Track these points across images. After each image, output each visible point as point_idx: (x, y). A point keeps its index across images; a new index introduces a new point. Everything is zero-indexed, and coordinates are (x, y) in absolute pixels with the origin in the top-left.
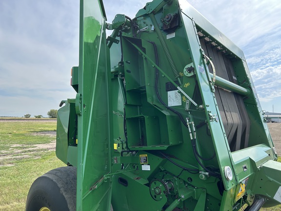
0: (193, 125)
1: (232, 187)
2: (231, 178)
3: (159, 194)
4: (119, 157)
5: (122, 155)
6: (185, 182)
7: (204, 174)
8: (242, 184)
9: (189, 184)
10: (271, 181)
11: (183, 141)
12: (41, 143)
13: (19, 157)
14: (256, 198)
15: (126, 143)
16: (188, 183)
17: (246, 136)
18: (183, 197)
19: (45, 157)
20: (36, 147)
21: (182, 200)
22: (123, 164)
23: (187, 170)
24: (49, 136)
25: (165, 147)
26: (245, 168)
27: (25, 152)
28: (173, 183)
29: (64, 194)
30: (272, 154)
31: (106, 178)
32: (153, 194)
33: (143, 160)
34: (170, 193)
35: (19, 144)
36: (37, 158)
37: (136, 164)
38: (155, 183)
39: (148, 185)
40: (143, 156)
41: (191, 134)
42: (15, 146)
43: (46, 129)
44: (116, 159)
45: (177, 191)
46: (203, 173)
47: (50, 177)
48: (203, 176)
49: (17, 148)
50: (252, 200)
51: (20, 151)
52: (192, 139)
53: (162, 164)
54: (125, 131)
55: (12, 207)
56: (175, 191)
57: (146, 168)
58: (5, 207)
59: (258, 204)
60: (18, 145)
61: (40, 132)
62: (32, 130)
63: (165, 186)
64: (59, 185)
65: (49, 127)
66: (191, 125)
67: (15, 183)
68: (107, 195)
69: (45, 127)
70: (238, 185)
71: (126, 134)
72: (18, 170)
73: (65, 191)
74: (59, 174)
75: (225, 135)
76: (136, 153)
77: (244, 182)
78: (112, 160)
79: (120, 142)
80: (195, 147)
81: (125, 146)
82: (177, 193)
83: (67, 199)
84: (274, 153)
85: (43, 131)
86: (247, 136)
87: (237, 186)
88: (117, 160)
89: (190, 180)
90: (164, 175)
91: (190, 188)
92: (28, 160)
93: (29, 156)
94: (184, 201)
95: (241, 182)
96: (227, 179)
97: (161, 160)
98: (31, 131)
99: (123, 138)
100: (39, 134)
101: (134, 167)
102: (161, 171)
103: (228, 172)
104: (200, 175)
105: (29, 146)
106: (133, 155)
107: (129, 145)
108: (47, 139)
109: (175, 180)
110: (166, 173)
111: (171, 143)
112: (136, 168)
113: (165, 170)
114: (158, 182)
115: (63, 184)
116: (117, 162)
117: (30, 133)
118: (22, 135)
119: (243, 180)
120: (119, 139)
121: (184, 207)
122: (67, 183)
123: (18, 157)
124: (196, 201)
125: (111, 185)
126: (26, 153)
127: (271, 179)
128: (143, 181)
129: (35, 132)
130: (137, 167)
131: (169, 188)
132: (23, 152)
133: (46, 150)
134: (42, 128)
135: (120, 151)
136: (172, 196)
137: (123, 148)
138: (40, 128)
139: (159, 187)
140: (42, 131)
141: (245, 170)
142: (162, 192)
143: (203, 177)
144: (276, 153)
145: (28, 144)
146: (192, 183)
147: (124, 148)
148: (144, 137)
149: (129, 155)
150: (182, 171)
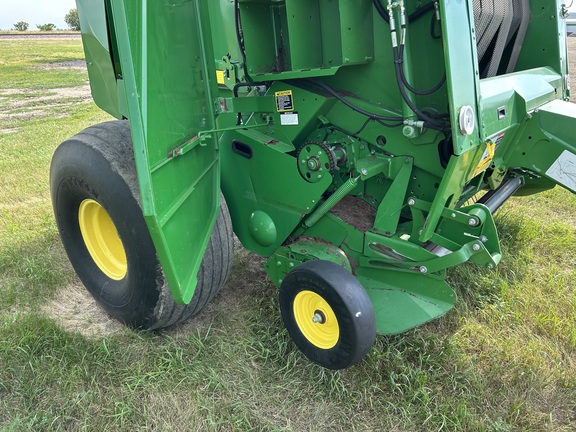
0: (403, 9)
1: (470, 148)
2: (470, 129)
3: (317, 169)
4: (230, 99)
5: (236, 95)
6: (370, 146)
7: (413, 126)
8: (491, 144)
9: (379, 150)
10: (548, 140)
11: (373, 56)
12: (65, 87)
13: (24, 114)
14: (509, 175)
15: (244, 66)
16: (377, 147)
17: (514, 50)
18: (364, 172)
19: (79, 114)
20: (55, 94)
21: (363, 179)
22: (239, 114)
23: (378, 119)
24: (79, 71)
25: (332, 71)
26: (503, 112)
27: (34, 104)
28: (345, 148)
29: (120, 173)
30: (560, 90)
31: (203, 138)
32: (305, 171)
33: (282, 104)
34: (338, 169)
35: (18, 87)
36: (61, 116)
37: (268, 113)
38: (309, 150)
39: (294, 154)
40: (283, 94)
41: (394, 34)
42: (9, 92)
43: (70, 55)
44: (224, 103)
45: (353, 165)
46: (411, 122)
47: (85, 140)
48: (412, 130)
49: (14, 96)
50: (501, 179)
51: (22, 102)
52: (395, 45)
53: (324, 110)
54: (239, 38)
55: (30, 206)
56: (349, 164)
57: (290, 119)
58: (16, 206)
59: (509, 188)
60: (16, 91)
61: (57, 61)
62: (38, 58)
63: (328, 153)
64: (108, 157)
65: (76, 52)
66: (396, 10)
67: (26, 164)
68: (211, 173)
69: (65, 51)
70: (481, 146)
71: (242, 45)
72: (27, 139)
73: (122, 167)
74: (103, 134)
75: (474, 35)
76: (267, 88)
77: (494, 141)
78: (215, 105)
79: (230, 67)
80: (401, 65)
81: (241, 73)
82: (353, 169)
83: (127, 182)
84: (565, 87)
85: (63, 61)
86: (517, 48)
87: (478, 147)
88: (227, 106)
89: (381, 141)
90: (327, 135)
91: (381, 156)
92: (43, 120)
93: (45, 113)
94: (365, 181)
95: (489, 140)
96: (462, 132)
97: (322, 100)
98: (37, 61)
99: (237, 56)
100: (56, 67)
101: (264, 119)
102: (322, 126)
103: (466, 117)
104: (405, 127)
105: (40, 91)
106: (261, 94)
107: (250, 70)
108: (76, 77)
109: (351, 144)
110: (332, 130)
111: (346, 59)
112: (268, 120)
113: (330, 124)
114: (313, 147)
115: (114, 154)
116: (226, 109)
117: (36, 64)
118: (21, 69)
119: (493, 137)
120: (226, 58)
121: (365, 194)
122: (123, 152)
123: (20, 114)
124: (390, 181)
125: (219, 157)
126: (37, 107)
127: (551, 137)
128: (283, 148)
129: (46, 62)
130: (271, 119)
131: (336, 157)
132: (29, 105)
133: (77, 100)
134: (61, 54)
135: (232, 88)
136: (341, 174)
137: (237, 80)
138: (56, 54)
139: (316, 156)
140: (60, 61)
141: (501, 116)
142: (323, 165)
143: (409, 132)
144: (569, 88)
145: (37, 88)
146: (385, 148)
147: (240, 78)
148: (283, 51)
149: (250, 94)
150: (368, 121)
